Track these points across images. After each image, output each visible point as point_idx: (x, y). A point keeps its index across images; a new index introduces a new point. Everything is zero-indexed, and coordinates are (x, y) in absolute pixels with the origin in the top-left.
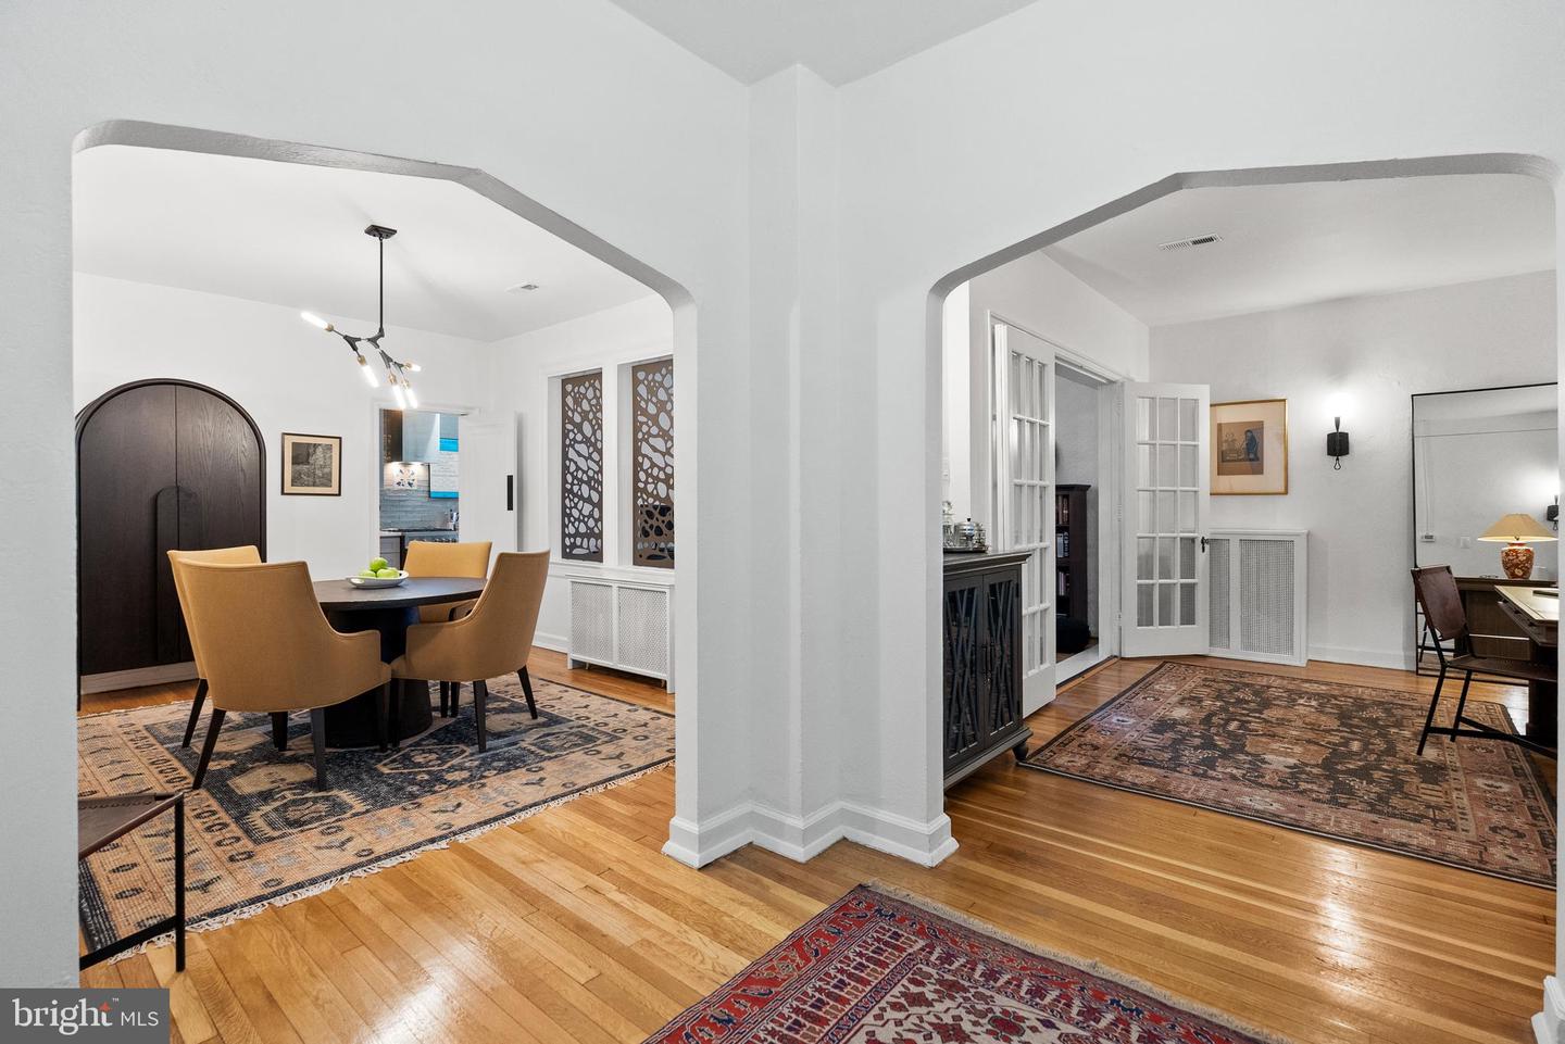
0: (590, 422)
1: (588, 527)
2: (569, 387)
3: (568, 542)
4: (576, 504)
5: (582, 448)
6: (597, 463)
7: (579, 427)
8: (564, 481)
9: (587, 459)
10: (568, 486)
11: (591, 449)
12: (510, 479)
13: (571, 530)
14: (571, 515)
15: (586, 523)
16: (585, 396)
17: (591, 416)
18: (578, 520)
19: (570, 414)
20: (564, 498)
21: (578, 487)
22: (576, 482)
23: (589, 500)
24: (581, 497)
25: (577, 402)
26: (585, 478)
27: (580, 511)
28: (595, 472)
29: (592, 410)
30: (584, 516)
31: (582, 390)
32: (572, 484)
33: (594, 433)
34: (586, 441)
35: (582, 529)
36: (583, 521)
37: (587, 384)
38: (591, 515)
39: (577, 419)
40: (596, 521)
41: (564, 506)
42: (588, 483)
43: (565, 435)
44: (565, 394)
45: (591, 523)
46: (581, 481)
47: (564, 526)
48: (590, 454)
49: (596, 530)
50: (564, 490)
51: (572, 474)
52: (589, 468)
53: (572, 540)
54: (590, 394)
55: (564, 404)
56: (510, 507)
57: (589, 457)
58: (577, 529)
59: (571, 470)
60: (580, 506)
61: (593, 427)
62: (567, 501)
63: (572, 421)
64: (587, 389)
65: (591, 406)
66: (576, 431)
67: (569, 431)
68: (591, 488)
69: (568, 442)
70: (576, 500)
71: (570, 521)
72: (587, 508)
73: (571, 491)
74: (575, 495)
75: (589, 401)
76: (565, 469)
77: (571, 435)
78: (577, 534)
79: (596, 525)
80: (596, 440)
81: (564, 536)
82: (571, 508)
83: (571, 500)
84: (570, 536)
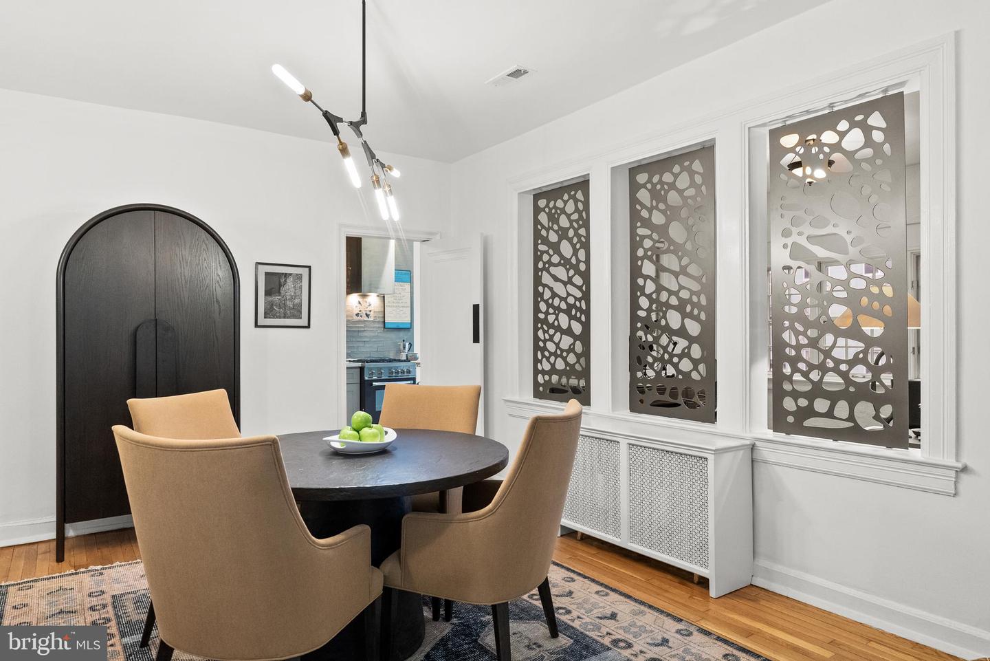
0: (570, 240)
1: (567, 364)
2: (542, 203)
3: (540, 379)
4: (551, 337)
5: (561, 272)
6: (580, 288)
7: (556, 247)
8: (537, 310)
9: (565, 284)
10: (541, 316)
11: (572, 272)
12: (476, 308)
13: (546, 366)
14: (545, 349)
15: (565, 359)
16: (563, 211)
17: (571, 233)
18: (555, 354)
19: (544, 233)
20: (536, 330)
21: (554, 317)
22: (551, 311)
23: (569, 332)
24: (558, 329)
25: (553, 219)
26: (563, 306)
27: (557, 345)
28: (576, 299)
29: (572, 226)
30: (562, 351)
31: (560, 204)
32: (547, 313)
33: (575, 252)
34: (565, 263)
35: (560, 365)
36: (561, 356)
37: (566, 197)
38: (571, 349)
39: (553, 238)
40: (578, 356)
41: (536, 339)
42: (567, 312)
43: (537, 257)
44: (537, 210)
45: (572, 359)
46: (558, 310)
47: (536, 361)
48: (570, 278)
49: (578, 367)
50: (536, 320)
51: (546, 302)
52: (569, 295)
53: (547, 378)
54: (570, 207)
55: (536, 222)
56: (476, 340)
57: (570, 281)
58: (553, 365)
59: (546, 297)
60: (557, 338)
61: (573, 246)
62: (540, 333)
63: (546, 241)
64: (565, 202)
65: (571, 221)
66: (551, 252)
67: (542, 252)
68: (571, 318)
69: (540, 265)
70: (552, 331)
71: (543, 356)
72: (566, 342)
73: (545, 321)
74: (551, 326)
75: (568, 216)
76: (537, 296)
77: (546, 258)
78: (553, 370)
79: (578, 361)
80: (578, 261)
81: (536, 372)
82: (545, 341)
83: (544, 332)
84: (543, 372)
